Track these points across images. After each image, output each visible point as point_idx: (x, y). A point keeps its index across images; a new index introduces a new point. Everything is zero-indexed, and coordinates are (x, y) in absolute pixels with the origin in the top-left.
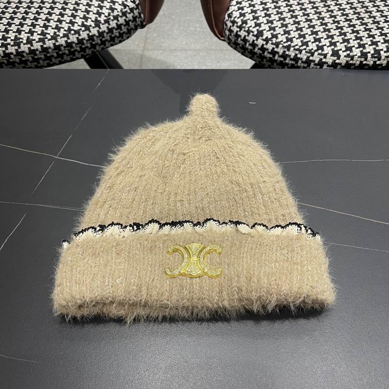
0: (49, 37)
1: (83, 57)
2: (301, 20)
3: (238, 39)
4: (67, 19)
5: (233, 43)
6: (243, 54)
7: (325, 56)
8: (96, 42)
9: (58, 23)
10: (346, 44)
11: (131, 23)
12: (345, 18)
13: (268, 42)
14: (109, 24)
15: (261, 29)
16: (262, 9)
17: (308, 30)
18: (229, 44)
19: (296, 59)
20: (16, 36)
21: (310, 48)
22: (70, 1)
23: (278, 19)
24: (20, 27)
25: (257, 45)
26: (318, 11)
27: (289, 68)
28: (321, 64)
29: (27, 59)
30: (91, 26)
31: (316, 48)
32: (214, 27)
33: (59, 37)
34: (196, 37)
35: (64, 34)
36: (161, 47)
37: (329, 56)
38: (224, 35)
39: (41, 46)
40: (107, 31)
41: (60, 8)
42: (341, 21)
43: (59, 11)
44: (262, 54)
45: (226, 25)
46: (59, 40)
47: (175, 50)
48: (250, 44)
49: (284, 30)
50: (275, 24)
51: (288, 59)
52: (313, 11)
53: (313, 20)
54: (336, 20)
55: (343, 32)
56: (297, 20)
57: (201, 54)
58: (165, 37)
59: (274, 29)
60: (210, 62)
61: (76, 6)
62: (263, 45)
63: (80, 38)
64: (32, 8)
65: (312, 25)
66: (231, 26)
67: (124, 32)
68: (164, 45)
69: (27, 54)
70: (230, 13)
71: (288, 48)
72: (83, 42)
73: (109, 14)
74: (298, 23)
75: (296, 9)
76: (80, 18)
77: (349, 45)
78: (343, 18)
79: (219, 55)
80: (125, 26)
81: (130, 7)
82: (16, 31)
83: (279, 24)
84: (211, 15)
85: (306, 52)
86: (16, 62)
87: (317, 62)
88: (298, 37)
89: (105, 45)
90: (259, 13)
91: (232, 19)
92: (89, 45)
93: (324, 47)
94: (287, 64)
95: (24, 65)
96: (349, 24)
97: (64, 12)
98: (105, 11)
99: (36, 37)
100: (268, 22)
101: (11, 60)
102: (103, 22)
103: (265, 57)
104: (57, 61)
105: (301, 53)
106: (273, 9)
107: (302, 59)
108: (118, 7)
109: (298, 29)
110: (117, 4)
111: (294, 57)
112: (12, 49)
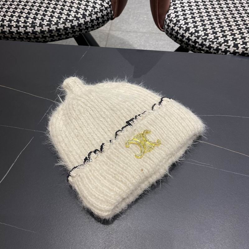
0: (53, 23)
1: (73, 36)
2: (215, 22)
3: (173, 31)
4: (65, 12)
5: (170, 34)
6: (175, 41)
7: (229, 47)
8: (82, 28)
9: (60, 15)
10: (243, 40)
11: (105, 17)
13: (192, 35)
14: (92, 17)
15: (188, 26)
16: (190, 13)
17: (219, 29)
18: (167, 34)
19: (210, 47)
20: (33, 21)
21: (220, 41)
22: (68, 1)
23: (200, 20)
24: (35, 15)
25: (185, 37)
26: (226, 17)
27: (205, 53)
28: (226, 52)
29: (39, 36)
30: (80, 17)
31: (223, 41)
32: (158, 22)
33: (60, 24)
34: (144, 24)
35: (63, 22)
36: (121, 29)
37: (231, 47)
38: (164, 28)
39: (48, 29)
40: (90, 21)
41: (61, 4)
42: (241, 24)
43: (61, 6)
44: (188, 43)
45: (166, 22)
46: (59, 25)
48: (180, 36)
49: (203, 28)
50: (198, 23)
51: (205, 47)
52: (223, 17)
53: (222, 23)
54: (237, 24)
55: (241, 32)
56: (212, 22)
57: (146, 35)
59: (197, 27)
60: (151, 41)
61: (71, 4)
62: (189, 37)
63: (73, 25)
64: (44, 4)
65: (222, 26)
66: (169, 23)
67: (100, 22)
68: (123, 28)
69: (39, 33)
70: (169, 15)
71: (205, 40)
72: (75, 28)
73: (92, 11)
74: (213, 24)
75: (212, 15)
76: (74, 12)
77: (245, 41)
78: (242, 23)
79: (157, 37)
80: (101, 18)
81: (105, 7)
82: (33, 18)
83: (200, 24)
84: (156, 15)
85: (217, 43)
86: (32, 38)
87: (223, 50)
88: (212, 33)
89: (88, 30)
90: (188, 16)
91: (170, 18)
92: (78, 29)
93: (229, 41)
94: (203, 50)
95: (36, 40)
96: (245, 27)
97: (63, 8)
98: (90, 9)
99: (45, 23)
100: (194, 22)
101: (29, 36)
102: (88, 15)
103: (190, 45)
104: (57, 38)
105: (213, 44)
106: (197, 14)
107: (214, 47)
108: (98, 6)
109: (212, 28)
110: (97, 4)
111: (209, 46)
112: (30, 30)
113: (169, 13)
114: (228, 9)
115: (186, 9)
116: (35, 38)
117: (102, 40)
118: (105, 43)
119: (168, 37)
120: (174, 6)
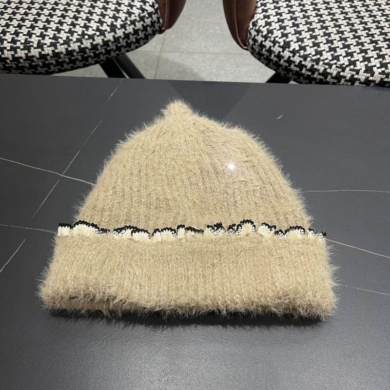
0: (61, 41)
1: (96, 63)
2: (332, 31)
3: (263, 49)
4: (81, 22)
5: (257, 54)
6: (267, 65)
7: (358, 72)
8: (111, 48)
9: (72, 27)
10: (381, 60)
11: (148, 28)
12: (380, 32)
13: (295, 55)
14: (126, 29)
15: (288, 40)
16: (290, 19)
17: (339, 42)
18: (252, 53)
19: (325, 74)
20: (26, 39)
21: (341, 62)
22: (85, 4)
23: (306, 30)
24: (31, 29)
25: (283, 57)
26: (350, 22)
27: (317, 83)
28: (352, 80)
29: (37, 64)
30: (106, 31)
31: (348, 63)
32: (237, 35)
33: (72, 42)
34: (215, 40)
35: (77, 39)
36: (179, 49)
37: (361, 72)
38: (247, 44)
39: (53, 51)
40: (123, 36)
41: (74, 10)
42: (376, 34)
43: (74, 13)
44: (289, 67)
45: (250, 34)
46: (71, 45)
47: (193, 52)
48: (275, 56)
49: (313, 42)
50: (304, 35)
51: (316, 73)
52: (345, 22)
53: (344, 32)
54: (370, 33)
55: (377, 46)
56: (327, 32)
57: (220, 58)
58: (184, 38)
59: (302, 40)
60: (228, 67)
61: (91, 9)
62: (289, 57)
63: (94, 43)
64: (45, 9)
65: (344, 38)
66: (255, 36)
67: (141, 38)
68: (183, 47)
69: (38, 59)
70: (255, 22)
71: (317, 61)
72: (98, 48)
73: (126, 19)
74: (329, 35)
75: (327, 20)
76: (95, 22)
77: (384, 62)
79: (238, 59)
80: (142, 31)
81: (149, 12)
82: (26, 33)
83: (308, 35)
84: (234, 23)
85: (337, 67)
86: (26, 67)
87: (348, 78)
88: (328, 50)
89: (120, 51)
90: (286, 23)
91: (257, 28)
92: (103, 51)
93: (357, 62)
94: (315, 79)
95: (34, 70)
96: (384, 38)
97: (78, 15)
98: (122, 16)
99: (48, 41)
100: (296, 32)
101: (20, 65)
102: (119, 26)
103: (292, 71)
104: (69, 67)
105: (331, 68)
106: (301, 18)
107: (332, 74)
108: (136, 11)
109: (328, 42)
110: (134, 8)
111: (323, 71)
112: (21, 54)
113: (255, 20)
114: (354, 9)
115: (282, 11)
116: (31, 67)
117: (148, 68)
118: (153, 72)
119: (255, 59)
120: (263, 7)
